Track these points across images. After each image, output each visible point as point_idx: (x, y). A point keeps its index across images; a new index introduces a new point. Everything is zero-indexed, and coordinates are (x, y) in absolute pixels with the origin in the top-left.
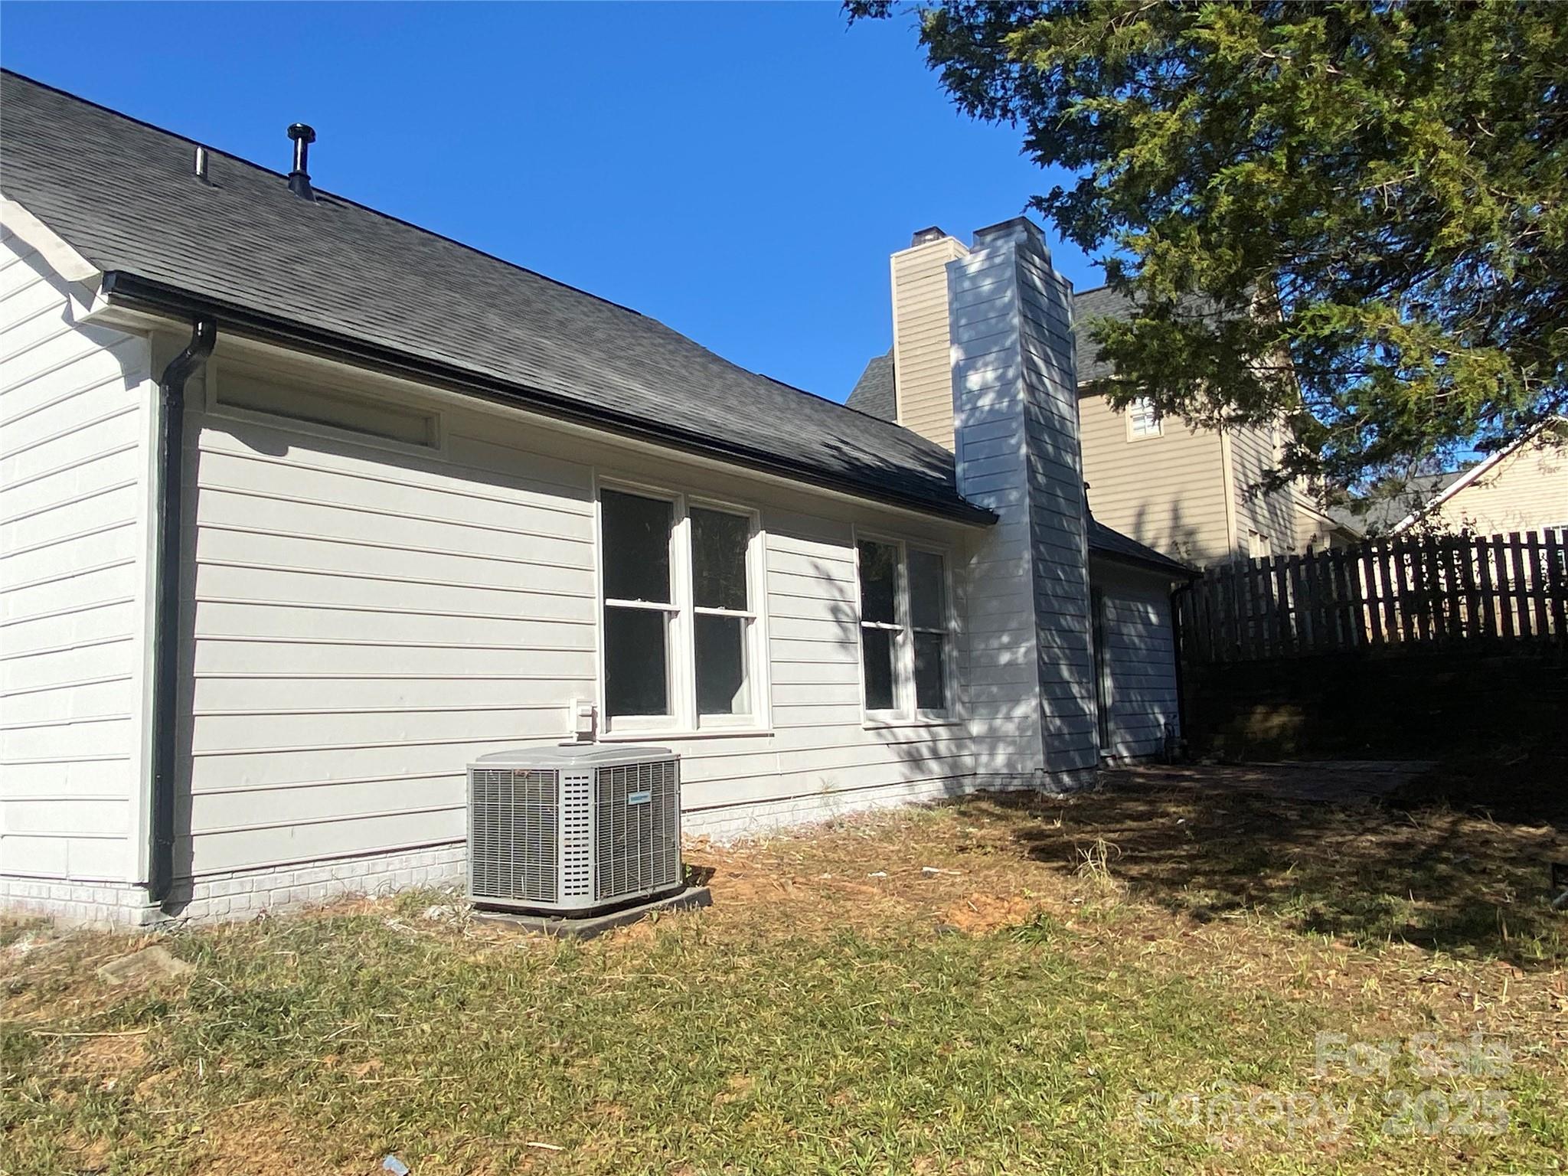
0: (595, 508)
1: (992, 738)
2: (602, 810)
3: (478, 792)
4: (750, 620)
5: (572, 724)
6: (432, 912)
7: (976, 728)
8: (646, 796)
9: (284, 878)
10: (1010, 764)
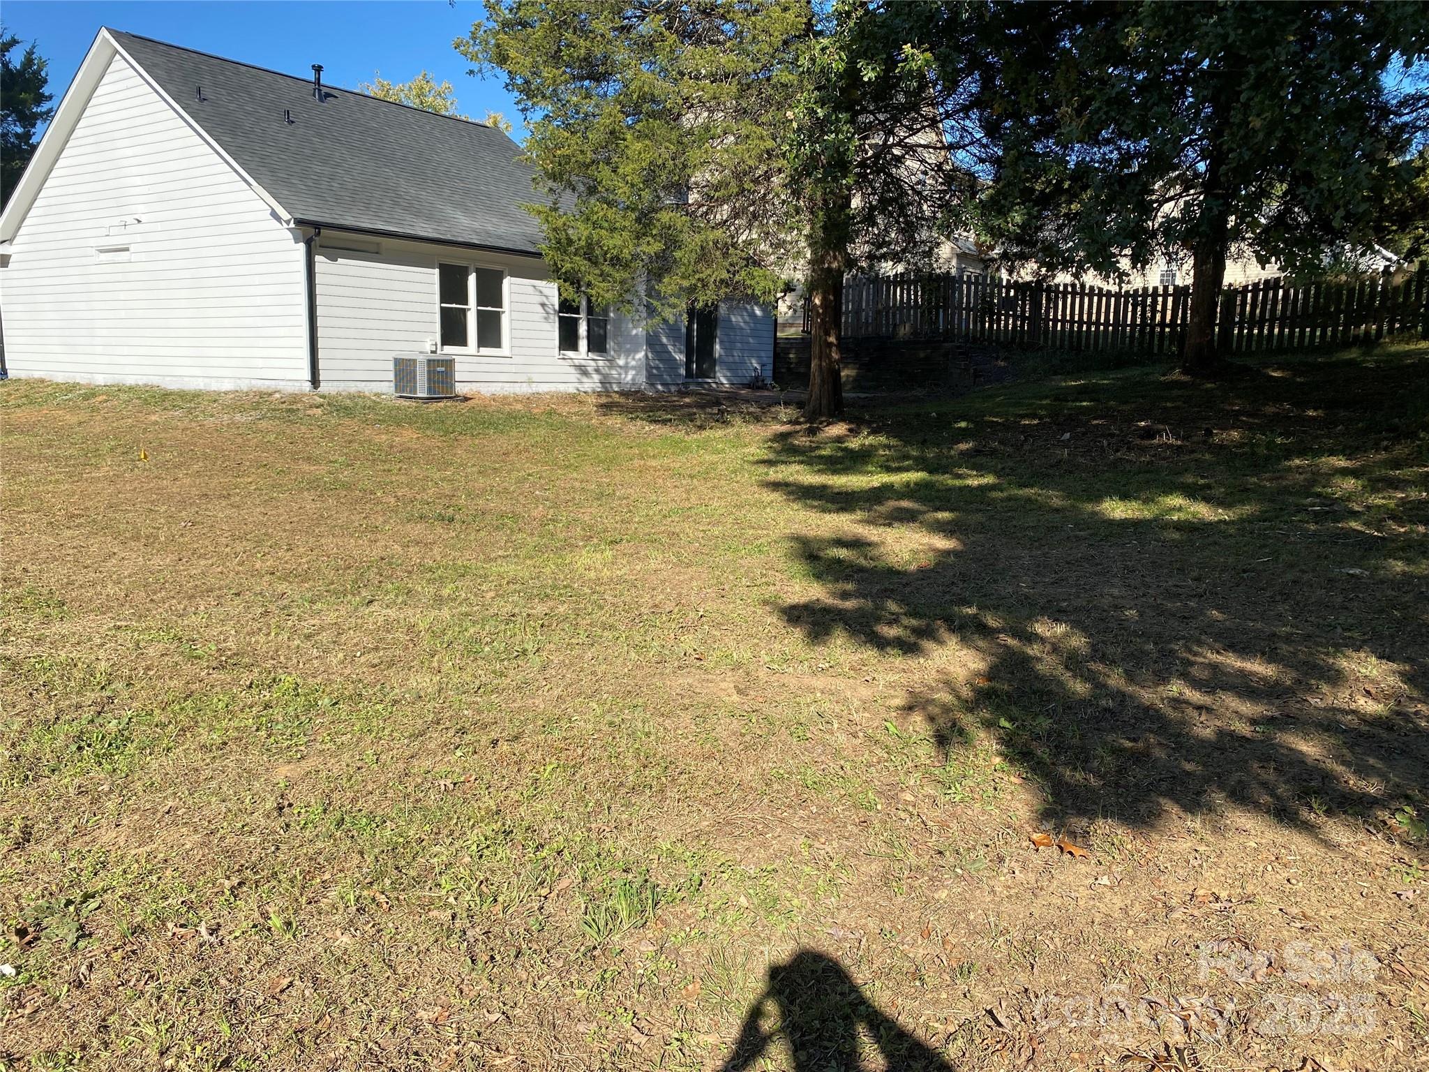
0: (437, 271)
1: (626, 368)
2: (429, 372)
3: (396, 365)
4: (503, 312)
5: (428, 347)
6: (384, 397)
7: (621, 362)
8: (443, 369)
9: (342, 384)
10: (633, 379)
